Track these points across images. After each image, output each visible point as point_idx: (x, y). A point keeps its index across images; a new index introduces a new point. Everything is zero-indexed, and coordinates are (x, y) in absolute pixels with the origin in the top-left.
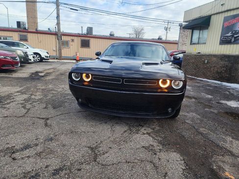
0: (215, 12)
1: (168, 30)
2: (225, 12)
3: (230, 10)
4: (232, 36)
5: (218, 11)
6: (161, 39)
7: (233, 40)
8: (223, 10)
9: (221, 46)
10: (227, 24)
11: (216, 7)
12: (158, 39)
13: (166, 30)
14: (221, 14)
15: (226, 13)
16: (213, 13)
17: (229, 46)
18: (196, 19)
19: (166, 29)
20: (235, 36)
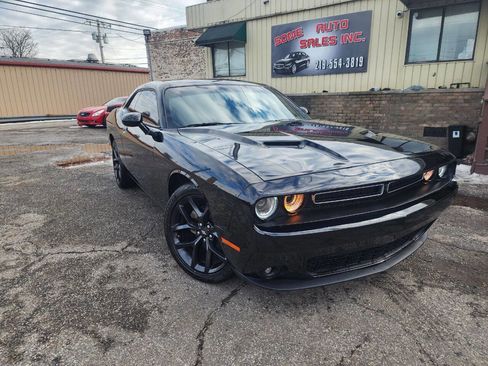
0: (254, 16)
1: (102, 41)
2: (271, 16)
3: (281, 14)
4: (293, 62)
5: (258, 15)
6: (95, 61)
7: (294, 69)
8: (268, 13)
9: (274, 79)
10: (279, 39)
11: (253, 5)
12: (89, 61)
13: (98, 40)
14: (264, 21)
15: (274, 19)
16: (248, 17)
17: (289, 79)
18: (216, 26)
19: (98, 38)
20: (297, 62)
